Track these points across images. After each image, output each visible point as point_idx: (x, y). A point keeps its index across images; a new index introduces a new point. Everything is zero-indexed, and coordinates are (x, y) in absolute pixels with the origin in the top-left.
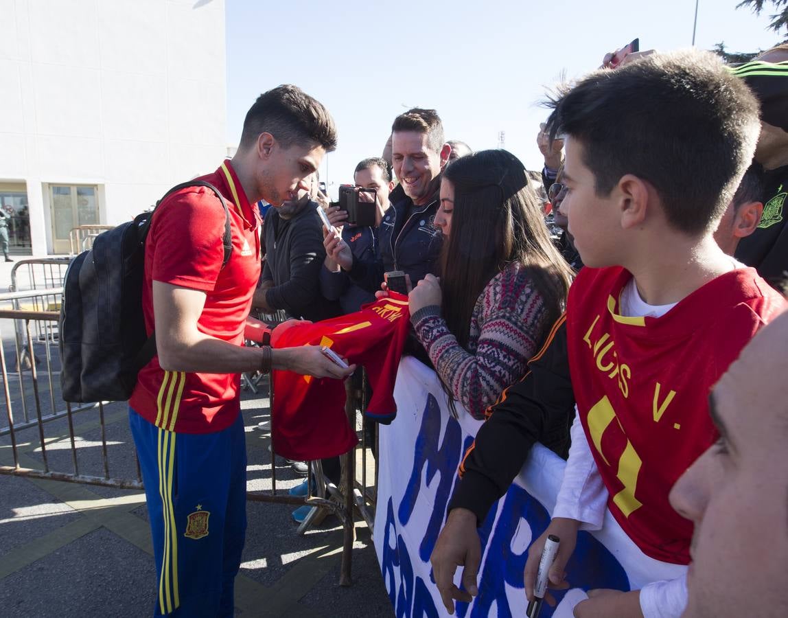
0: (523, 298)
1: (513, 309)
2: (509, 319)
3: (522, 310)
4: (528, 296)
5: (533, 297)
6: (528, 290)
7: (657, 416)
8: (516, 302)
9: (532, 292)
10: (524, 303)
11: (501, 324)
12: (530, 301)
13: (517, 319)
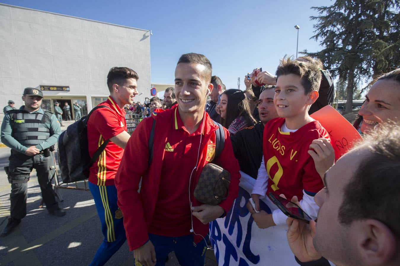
0: (242, 124)
1: (237, 126)
2: (235, 128)
3: (240, 127)
4: (243, 124)
5: (245, 125)
6: (244, 123)
7: (291, 158)
8: (239, 124)
9: (245, 123)
10: (241, 125)
11: (233, 128)
12: (244, 125)
13: (238, 129)
